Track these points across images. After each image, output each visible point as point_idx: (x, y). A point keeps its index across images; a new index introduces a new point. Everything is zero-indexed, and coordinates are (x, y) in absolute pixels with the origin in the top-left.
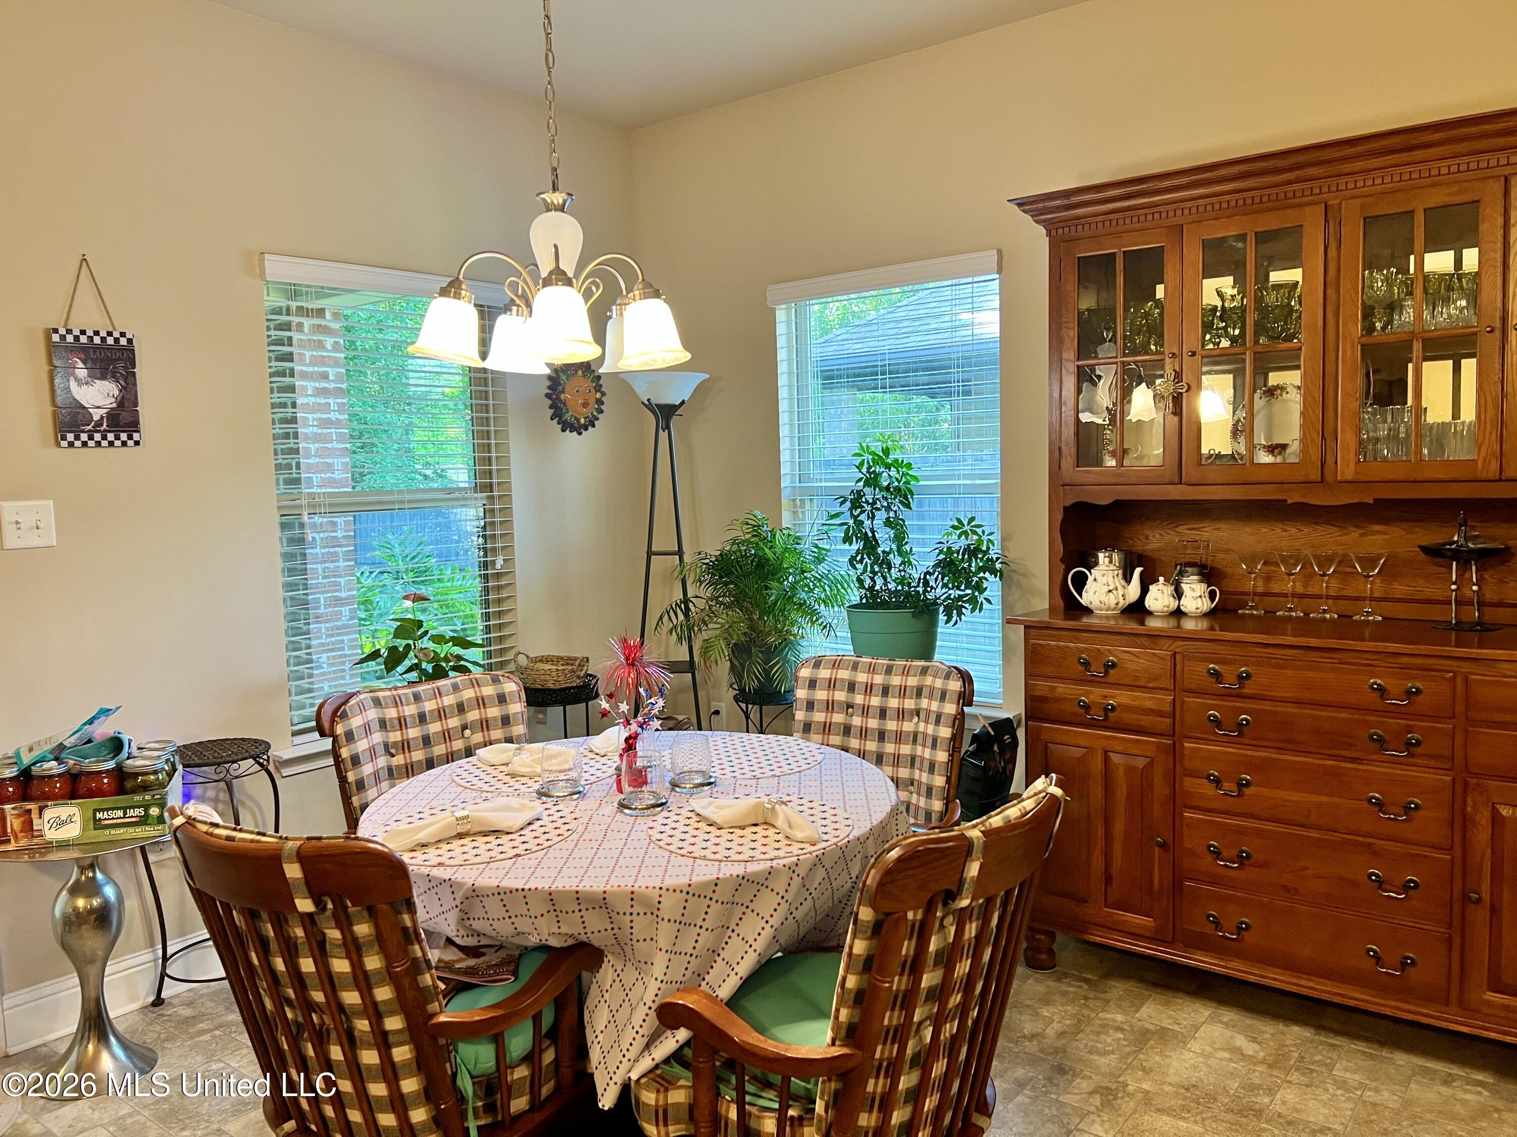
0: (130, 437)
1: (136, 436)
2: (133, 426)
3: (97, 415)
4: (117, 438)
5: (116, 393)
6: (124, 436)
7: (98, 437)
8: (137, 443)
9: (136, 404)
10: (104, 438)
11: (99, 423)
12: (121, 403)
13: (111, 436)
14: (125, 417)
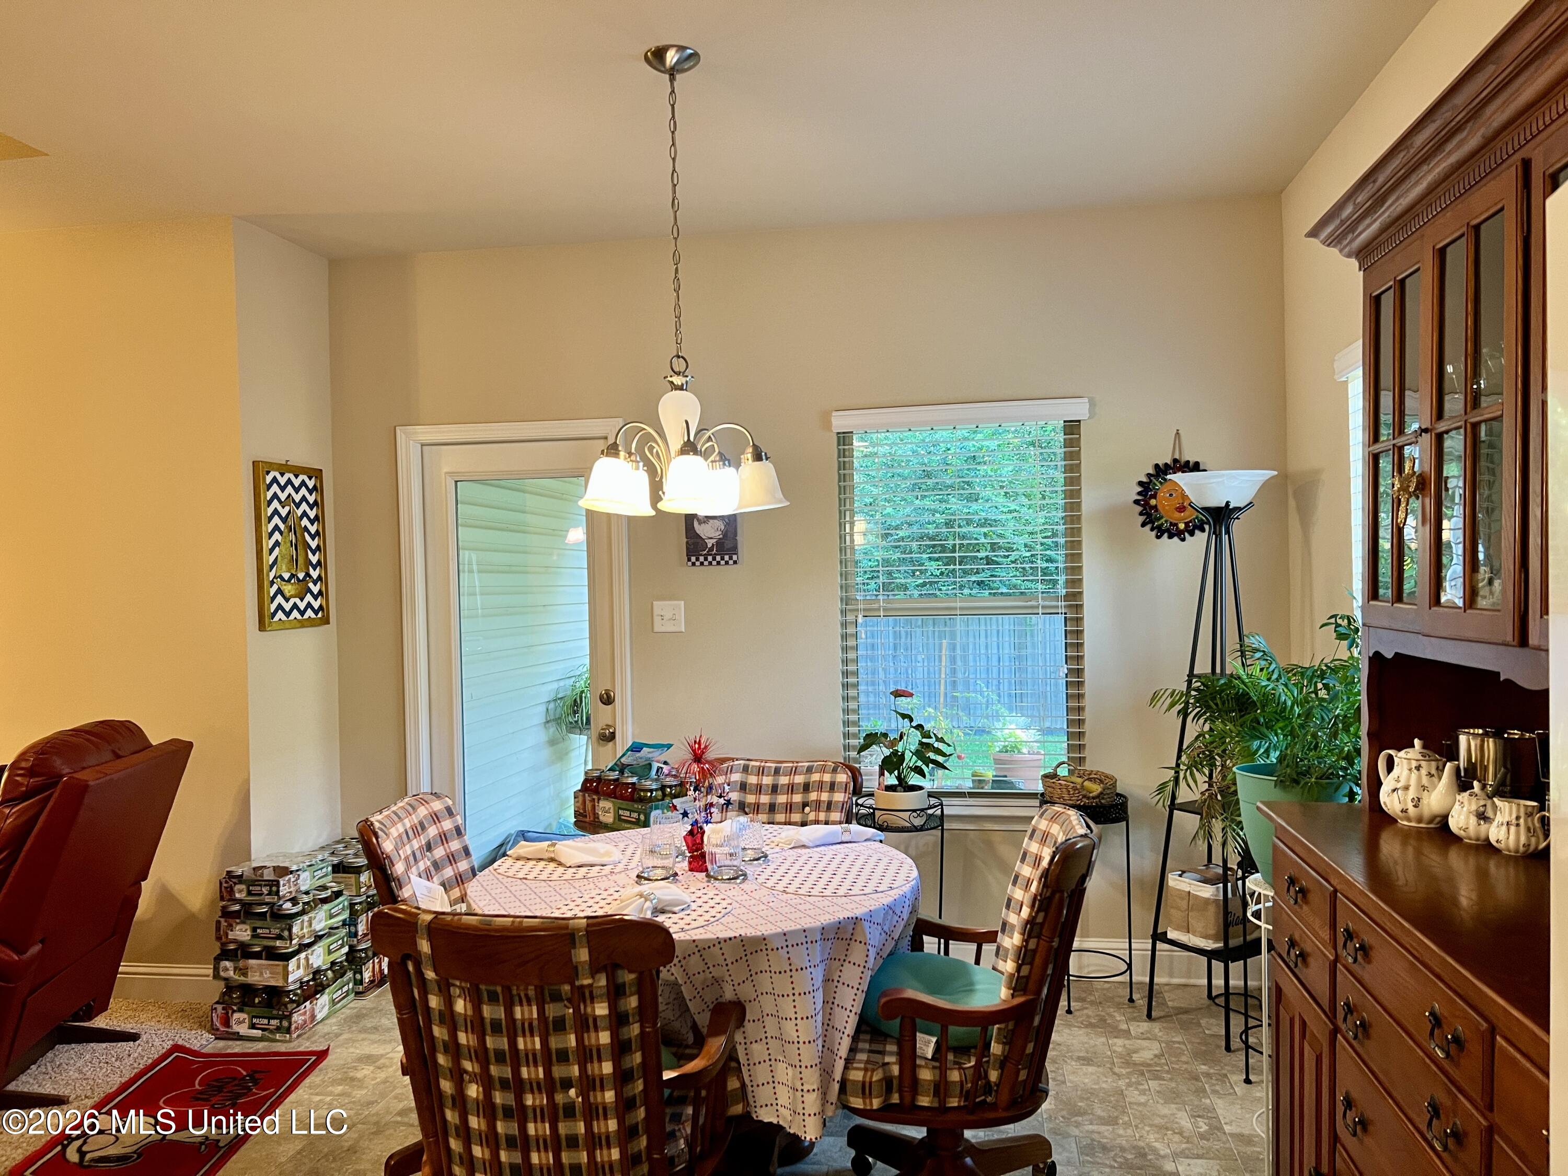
0: (731, 558)
1: (735, 557)
2: (734, 550)
3: (710, 543)
4: (722, 559)
5: (723, 528)
6: (727, 558)
7: (710, 558)
8: (735, 562)
9: (736, 535)
10: (714, 559)
11: (711, 549)
12: (725, 534)
13: (718, 558)
14: (728, 544)
